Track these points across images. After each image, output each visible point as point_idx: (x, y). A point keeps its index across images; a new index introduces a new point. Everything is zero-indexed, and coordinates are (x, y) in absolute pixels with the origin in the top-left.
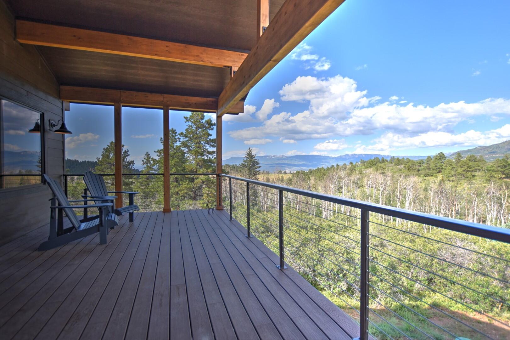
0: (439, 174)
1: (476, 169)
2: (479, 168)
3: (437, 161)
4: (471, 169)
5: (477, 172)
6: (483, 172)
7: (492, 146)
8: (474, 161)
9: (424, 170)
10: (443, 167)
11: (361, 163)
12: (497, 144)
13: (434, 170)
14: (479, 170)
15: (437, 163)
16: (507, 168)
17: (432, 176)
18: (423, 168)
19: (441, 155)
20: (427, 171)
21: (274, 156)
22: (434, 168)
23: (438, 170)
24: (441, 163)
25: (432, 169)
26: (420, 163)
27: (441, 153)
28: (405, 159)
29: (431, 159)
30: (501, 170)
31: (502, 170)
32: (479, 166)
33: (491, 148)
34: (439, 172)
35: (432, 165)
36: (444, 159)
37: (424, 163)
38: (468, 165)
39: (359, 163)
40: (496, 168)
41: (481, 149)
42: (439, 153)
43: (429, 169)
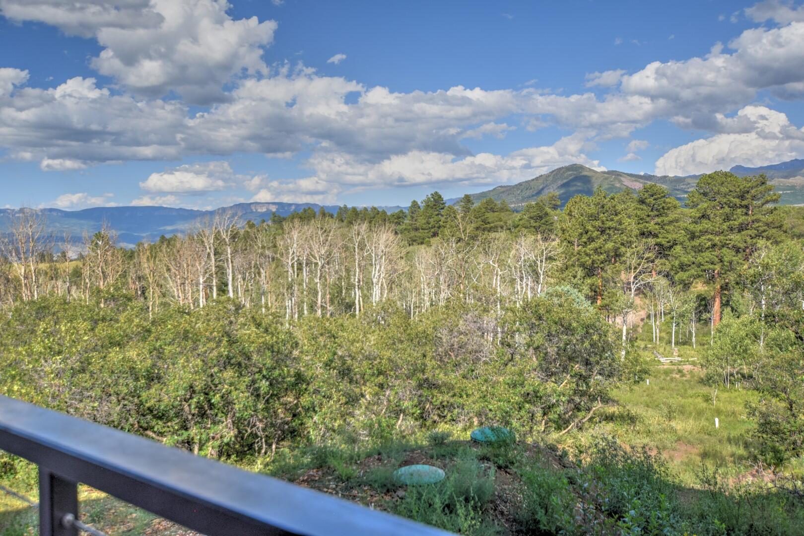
0: (434, 238)
1: (496, 227)
2: (502, 223)
3: (430, 211)
4: (488, 226)
5: (497, 232)
6: (508, 231)
7: (520, 184)
8: (493, 212)
9: (406, 232)
10: (441, 223)
11: (274, 221)
12: (526, 182)
13: (426, 231)
14: (502, 227)
15: (430, 217)
16: (543, 221)
17: (422, 243)
18: (404, 227)
19: (436, 198)
20: (413, 234)
21: (22, 210)
22: (424, 226)
23: (433, 230)
24: (437, 215)
25: (422, 229)
26: (399, 218)
27: (436, 193)
28: (369, 210)
29: (419, 208)
30: (535, 224)
31: (537, 224)
32: (500, 220)
33: (518, 189)
34: (435, 235)
35: (421, 221)
36: (442, 206)
37: (405, 216)
38: (483, 218)
39: (270, 223)
40: (527, 221)
41: (503, 192)
42: (432, 194)
43: (417, 229)
